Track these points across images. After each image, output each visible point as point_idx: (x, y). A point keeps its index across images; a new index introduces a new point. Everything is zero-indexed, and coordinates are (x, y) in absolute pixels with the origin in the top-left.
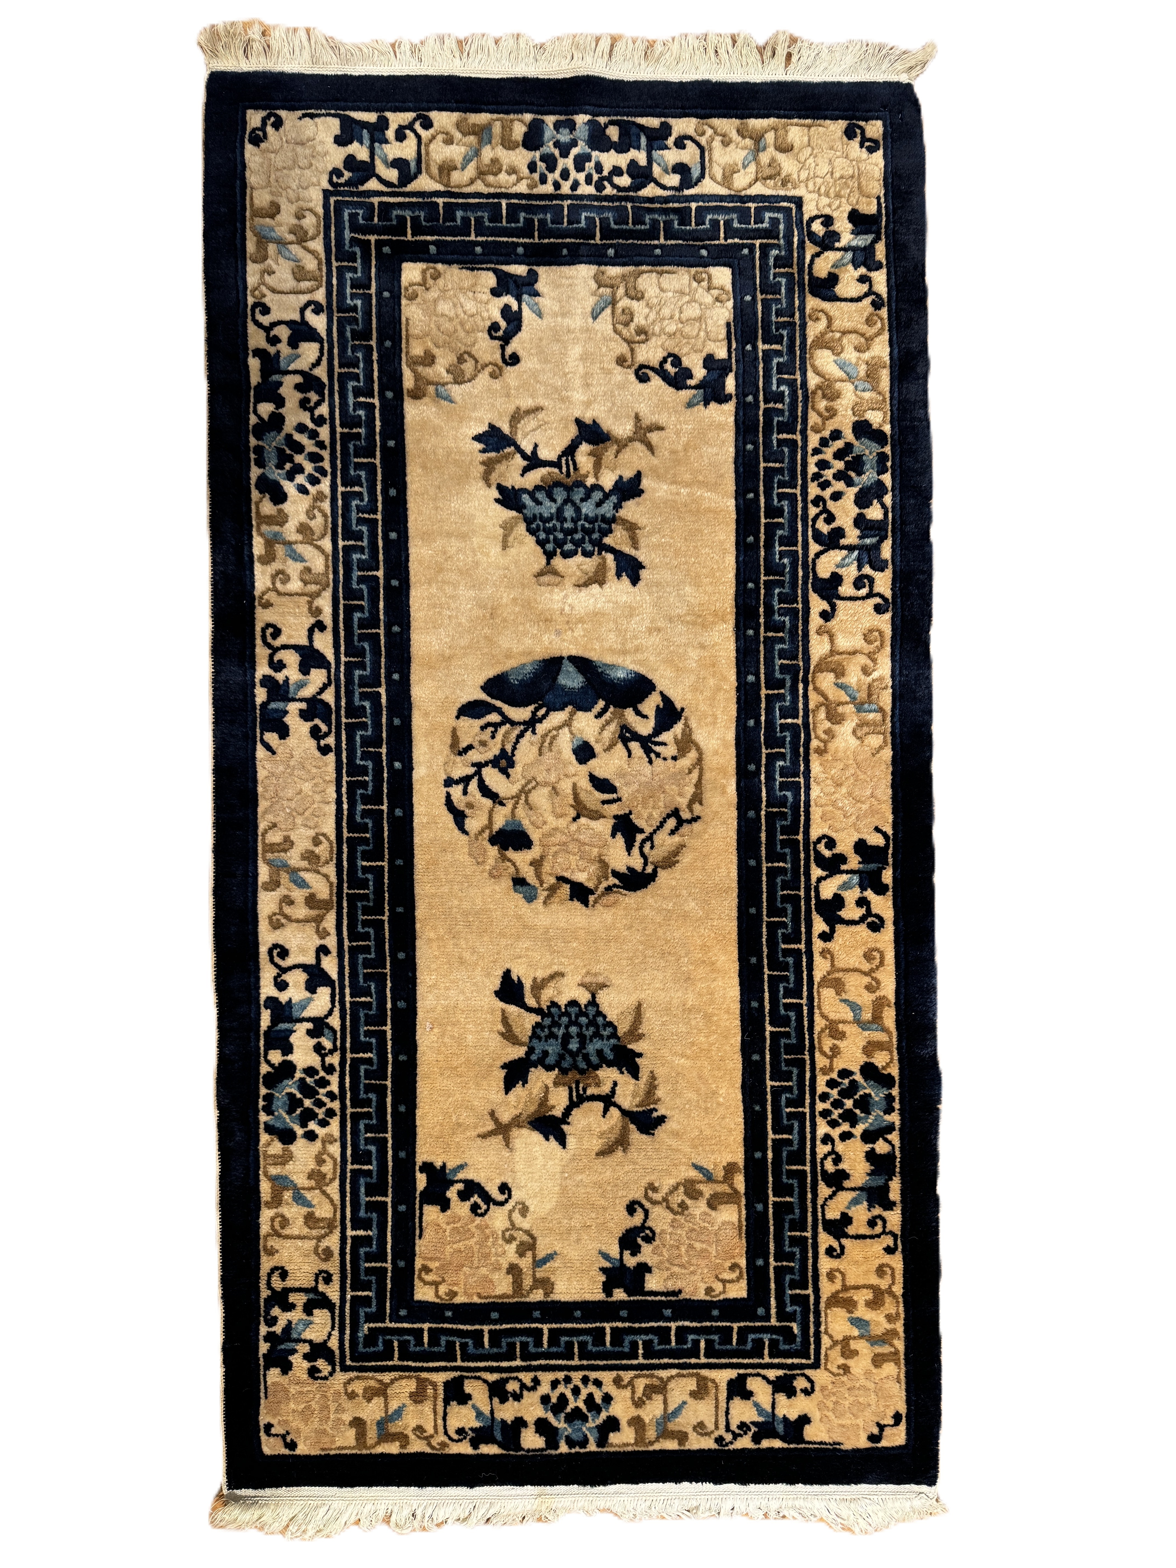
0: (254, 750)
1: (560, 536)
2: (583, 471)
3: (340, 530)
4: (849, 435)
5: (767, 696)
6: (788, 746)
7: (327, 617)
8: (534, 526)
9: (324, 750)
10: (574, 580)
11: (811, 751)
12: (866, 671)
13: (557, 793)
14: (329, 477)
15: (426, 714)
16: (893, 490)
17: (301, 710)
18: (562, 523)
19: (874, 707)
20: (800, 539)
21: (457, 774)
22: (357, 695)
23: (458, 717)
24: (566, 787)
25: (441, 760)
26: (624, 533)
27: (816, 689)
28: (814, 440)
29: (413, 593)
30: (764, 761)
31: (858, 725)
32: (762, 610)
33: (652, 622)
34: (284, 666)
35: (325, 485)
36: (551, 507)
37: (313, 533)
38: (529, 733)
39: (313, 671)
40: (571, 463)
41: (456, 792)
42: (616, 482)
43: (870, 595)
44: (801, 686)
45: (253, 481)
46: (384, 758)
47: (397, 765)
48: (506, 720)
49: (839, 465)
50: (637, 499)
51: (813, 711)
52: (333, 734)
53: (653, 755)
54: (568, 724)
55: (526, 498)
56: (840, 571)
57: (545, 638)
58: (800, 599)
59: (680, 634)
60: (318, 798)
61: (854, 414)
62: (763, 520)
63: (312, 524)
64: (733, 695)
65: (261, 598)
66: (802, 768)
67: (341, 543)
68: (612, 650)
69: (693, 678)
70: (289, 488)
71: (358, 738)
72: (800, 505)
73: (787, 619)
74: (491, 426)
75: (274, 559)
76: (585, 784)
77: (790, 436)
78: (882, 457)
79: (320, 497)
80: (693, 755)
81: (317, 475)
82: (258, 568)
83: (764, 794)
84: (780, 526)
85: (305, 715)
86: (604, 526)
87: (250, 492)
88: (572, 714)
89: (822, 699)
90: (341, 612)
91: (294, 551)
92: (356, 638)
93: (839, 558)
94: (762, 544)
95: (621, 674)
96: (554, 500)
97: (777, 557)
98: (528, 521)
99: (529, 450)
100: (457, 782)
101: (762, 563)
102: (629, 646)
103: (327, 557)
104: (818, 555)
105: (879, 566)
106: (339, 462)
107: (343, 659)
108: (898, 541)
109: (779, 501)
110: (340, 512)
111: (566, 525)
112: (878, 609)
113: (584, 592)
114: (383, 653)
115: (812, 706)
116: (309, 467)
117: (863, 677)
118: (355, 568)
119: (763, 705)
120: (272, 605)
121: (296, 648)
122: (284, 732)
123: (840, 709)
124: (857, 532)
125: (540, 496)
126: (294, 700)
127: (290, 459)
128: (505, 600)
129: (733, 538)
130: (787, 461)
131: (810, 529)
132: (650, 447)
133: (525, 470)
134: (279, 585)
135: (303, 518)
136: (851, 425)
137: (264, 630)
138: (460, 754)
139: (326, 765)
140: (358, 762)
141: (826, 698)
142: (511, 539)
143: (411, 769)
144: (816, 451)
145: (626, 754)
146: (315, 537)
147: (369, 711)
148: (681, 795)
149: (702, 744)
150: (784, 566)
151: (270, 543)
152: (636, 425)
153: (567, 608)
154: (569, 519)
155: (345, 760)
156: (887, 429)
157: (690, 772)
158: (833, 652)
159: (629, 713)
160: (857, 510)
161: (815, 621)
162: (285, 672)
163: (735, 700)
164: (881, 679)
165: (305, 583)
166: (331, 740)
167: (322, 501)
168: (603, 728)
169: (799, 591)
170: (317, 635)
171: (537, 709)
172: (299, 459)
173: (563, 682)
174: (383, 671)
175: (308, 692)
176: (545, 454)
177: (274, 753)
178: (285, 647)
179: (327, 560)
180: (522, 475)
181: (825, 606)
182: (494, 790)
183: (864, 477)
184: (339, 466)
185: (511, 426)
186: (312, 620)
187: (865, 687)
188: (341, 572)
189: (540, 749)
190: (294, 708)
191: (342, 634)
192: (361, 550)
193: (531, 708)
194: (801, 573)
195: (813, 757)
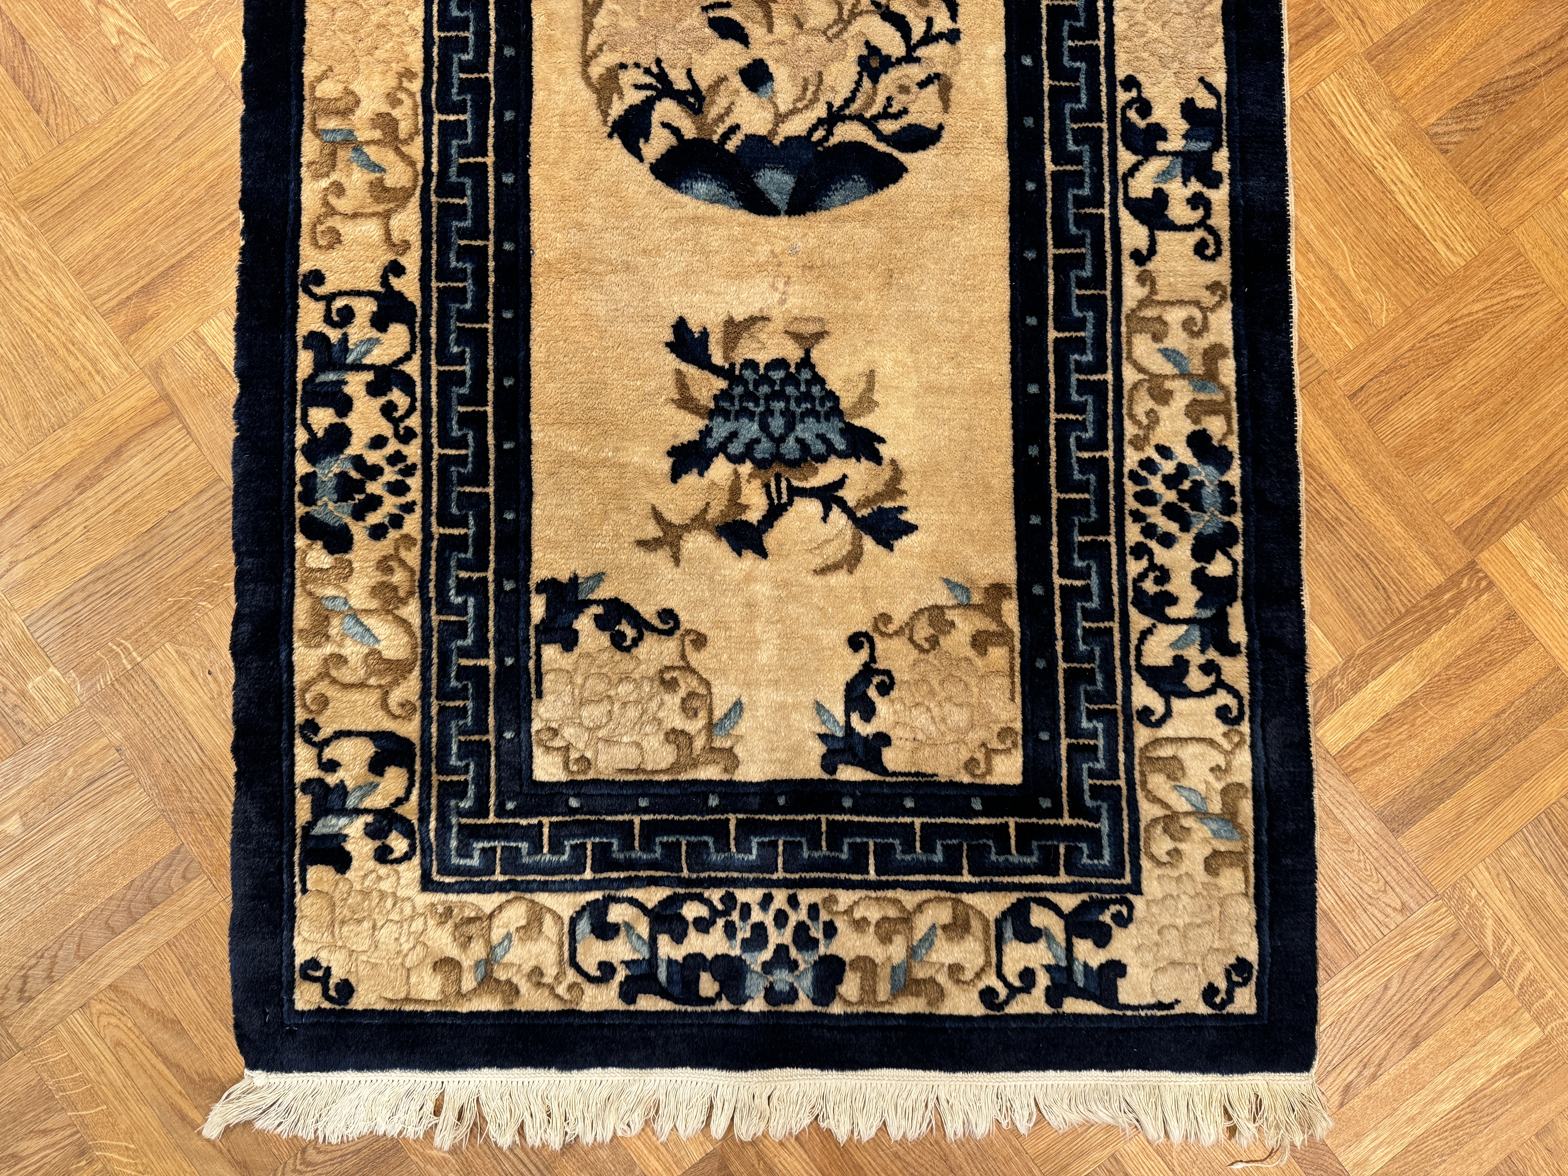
0: (1228, 84)
1: (790, 390)
2: (757, 483)
3: (1111, 395)
4: (359, 531)
5: (484, 154)
6: (455, 82)
7: (1130, 270)
8: (829, 404)
9: (1131, 83)
10: (771, 327)
11: (421, 75)
12: (339, 189)
13: (796, 17)
14: (1126, 470)
15: (986, 132)
16: (293, 451)
17: (1165, 139)
18: (787, 408)
19: (328, 137)
20: (434, 382)
21: (941, 48)
22: (1086, 159)
23: (941, 127)
24: (783, 27)
25: (965, 67)
26: (696, 395)
27: (412, 164)
28: (412, 524)
29: (1006, 307)
30: (491, 61)
31: (352, 111)
32: (492, 280)
33: (656, 264)
34: (1189, 201)
35: (1132, 458)
36: (803, 431)
37: (1149, 389)
38: (837, 103)
39: (1148, 194)
40: (774, 495)
41: (942, 23)
42: (707, 467)
43: (329, 299)
44: (435, 168)
45: (1236, 463)
46: (1046, 72)
47: (1027, 61)
48: (871, 124)
49: (374, 488)
50: (677, 442)
51: (417, 133)
52: (1120, 105)
53: (655, 70)
54: (780, 118)
55: (840, 444)
56: (374, 334)
57: (812, 242)
58: (435, 295)
59: (613, 244)
60: (1140, 17)
61: (350, 563)
62: (489, 409)
63: (1151, 404)
64: (535, 155)
65: (1223, 298)
66: (435, 50)
67: (1109, 376)
68: (714, 221)
69: (594, 181)
70: (1184, 455)
71: (1084, 98)
72: (434, 431)
73: (453, 264)
74: (891, 548)
75: (1206, 352)
76: (755, 31)
77: (448, 531)
78: (309, 498)
79: (1139, 443)
80: (596, 70)
81: (1144, 473)
82: (1228, 339)
83: (492, 14)
84: (463, 400)
85: (1159, 132)
86: (726, 405)
87: (1241, 447)
88: (773, 132)
89: (404, 149)
90: (1109, 278)
91: (1176, 364)
92: (1088, 241)
93: (376, 352)
94: (491, 376)
95: (701, 187)
96: (798, 440)
97: (468, 356)
98: (836, 411)
99: (836, 513)
100: (941, 36)
101: (491, 348)
102: (690, 229)
103: (1129, 358)
104: (407, 357)
105: (316, 340)
106: (1112, 493)
107: (1106, 212)
108: (287, 376)
109: (465, 436)
110: (1110, 422)
111: (782, 404)
112: (317, 277)
113: (754, 310)
114: (1049, 220)
115: (419, 140)
116: (1156, 484)
117: (343, 180)
118: (1089, 341)
119: (491, 141)
120: (1208, 288)
121: (1172, 227)
122: (1188, 108)
123: (377, 134)
124: (347, 390)
125: (819, 447)
126: (1175, 154)
127: (1183, 496)
128: (872, 297)
129: (535, 384)
130: (454, 495)
131: (418, 395)
132: (657, 516)
133: (841, 483)
134: (1198, 315)
135: (1164, 412)
136: (355, 547)
137: (1218, 252)
138: (937, 76)
139: (1128, 62)
140: (1083, 66)
141: (397, 150)
142: (862, 385)
143: (1007, 55)
144: (408, 508)
145: (694, 73)
146: (1146, 385)
147: (1069, 137)
148: (615, 13)
149: (581, 85)
150: (458, 343)
151: (1211, 376)
152: (679, 550)
153: (781, 286)
154: (777, 414)
155: (1102, 69)
156: (300, 541)
157: (600, 48)
158: (386, 216)
159: (689, 131)
160: (348, 421)
161: (412, 261)
162: (1188, 192)
163: (532, 147)
164: (317, 176)
165: (1159, 319)
166: (1122, 97)
167: (1137, 436)
168: (728, 111)
169: (435, 305)
170: (1143, 244)
171: (826, 138)
172: (1171, 496)
173: (786, 178)
174: (1050, 195)
175: (1155, 165)
176: (812, 507)
177: (1202, 80)
178: (1188, 228)
179: (1130, 352)
180: (845, 476)
181: (397, 283)
182: (887, 24)
183: (336, 469)
184: (1111, 487)
185: (861, 547)
186: (1150, 266)
187: (340, 165)
188: (1109, 335)
189: (821, 81)
190: (1175, 143)
191: (1108, 247)
192: (1081, 368)
193: (833, 141)
194: (433, 331)
195: (418, 67)
